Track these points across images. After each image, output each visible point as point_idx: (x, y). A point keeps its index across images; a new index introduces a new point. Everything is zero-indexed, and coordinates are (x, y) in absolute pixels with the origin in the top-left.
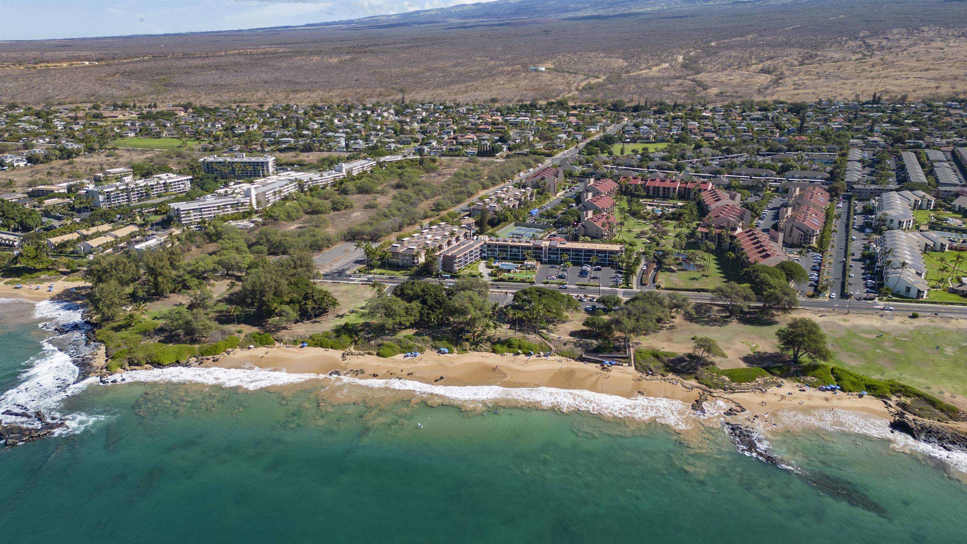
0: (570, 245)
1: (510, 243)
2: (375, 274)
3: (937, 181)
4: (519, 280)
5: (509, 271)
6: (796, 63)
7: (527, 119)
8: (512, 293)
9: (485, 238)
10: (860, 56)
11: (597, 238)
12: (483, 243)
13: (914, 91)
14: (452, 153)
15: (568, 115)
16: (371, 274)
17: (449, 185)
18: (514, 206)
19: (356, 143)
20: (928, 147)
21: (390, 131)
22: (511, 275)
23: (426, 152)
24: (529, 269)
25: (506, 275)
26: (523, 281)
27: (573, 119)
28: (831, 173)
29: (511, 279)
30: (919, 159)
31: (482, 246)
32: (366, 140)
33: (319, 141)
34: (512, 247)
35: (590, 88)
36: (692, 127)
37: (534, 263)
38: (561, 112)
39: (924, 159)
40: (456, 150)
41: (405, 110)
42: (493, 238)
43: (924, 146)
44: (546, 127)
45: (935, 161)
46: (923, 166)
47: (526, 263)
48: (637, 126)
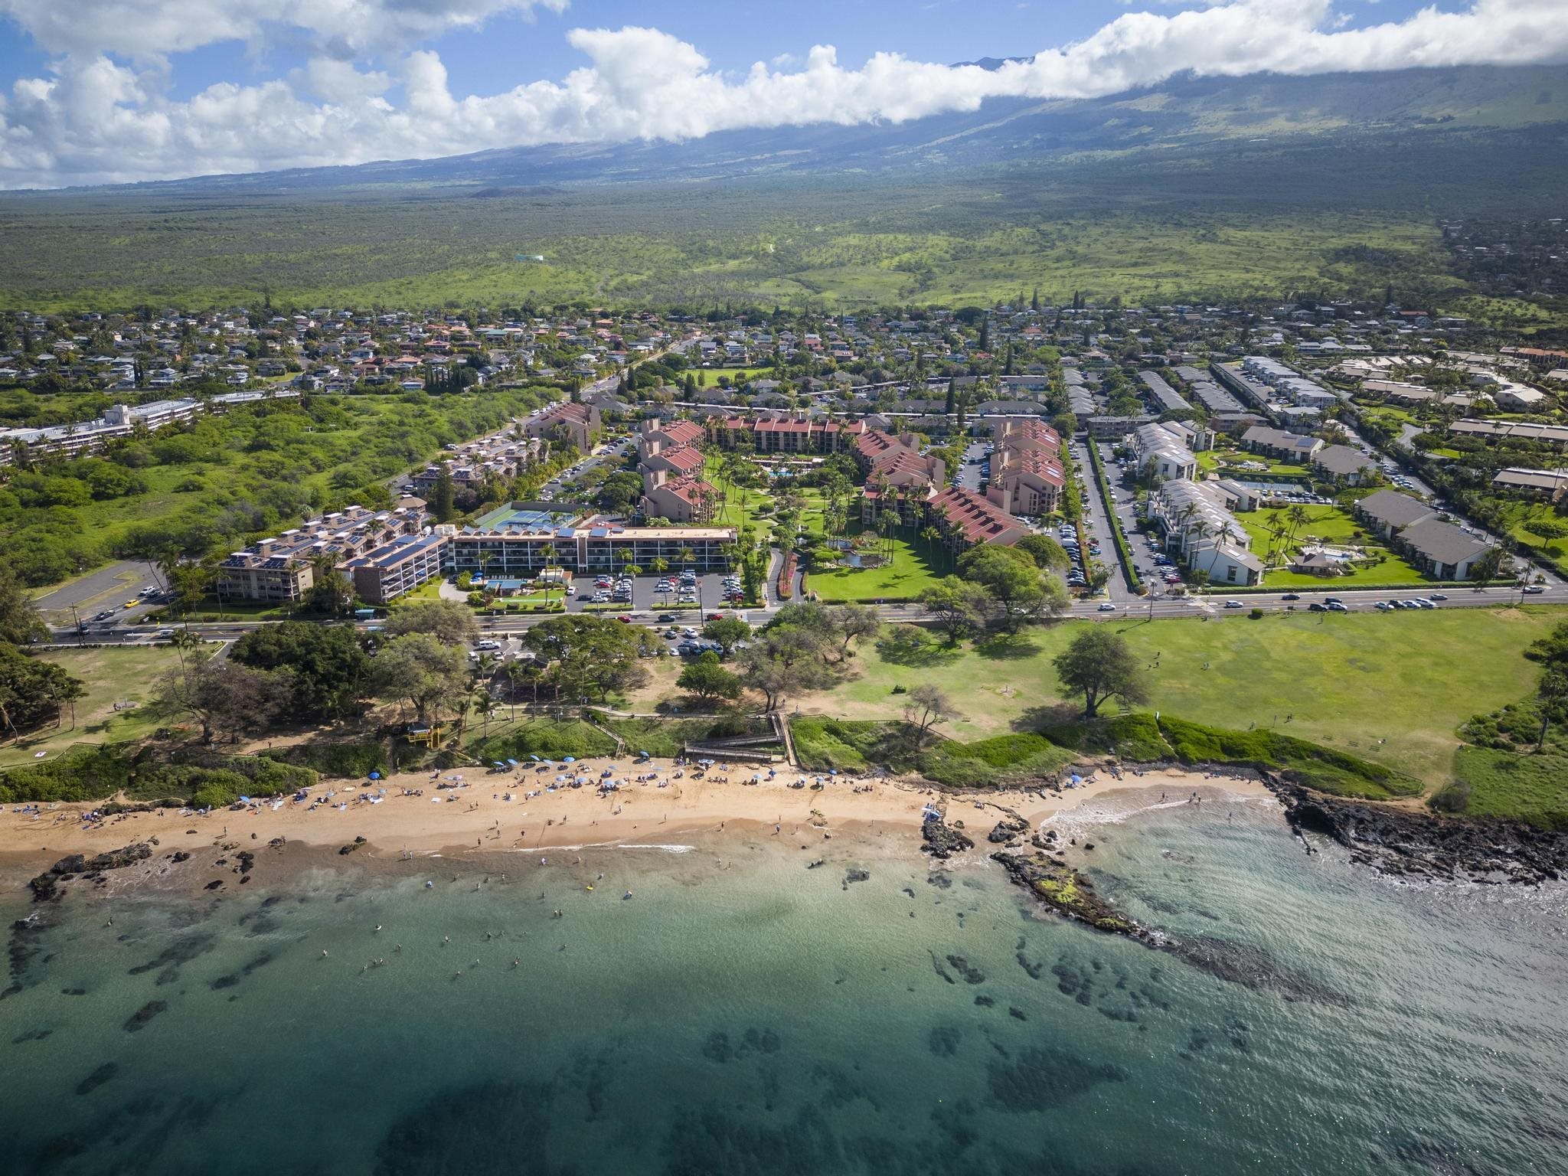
0: (629, 534)
1: (505, 536)
2: (191, 620)
3: (1207, 408)
4: (530, 608)
5: (507, 593)
6: (947, 256)
7: (519, 331)
8: (519, 637)
9: (450, 531)
10: (1036, 247)
11: (680, 521)
12: (446, 539)
13: (1127, 292)
14: (372, 388)
15: (594, 325)
16: (181, 621)
17: (368, 441)
18: (508, 471)
19: (163, 375)
20: (1173, 363)
21: (238, 351)
22: (511, 601)
23: (316, 387)
24: (551, 587)
25: (502, 602)
26: (539, 610)
27: (604, 332)
28: (1048, 404)
29: (513, 609)
30: (1168, 381)
31: (442, 547)
32: (184, 369)
33: (74, 372)
34: (509, 543)
35: (625, 289)
36: (813, 342)
37: (558, 573)
38: (579, 321)
39: (1175, 380)
40: (381, 382)
41: (271, 317)
42: (466, 529)
43: (1167, 362)
44: (557, 345)
45: (1192, 381)
46: (1177, 389)
47: (543, 573)
48: (719, 342)
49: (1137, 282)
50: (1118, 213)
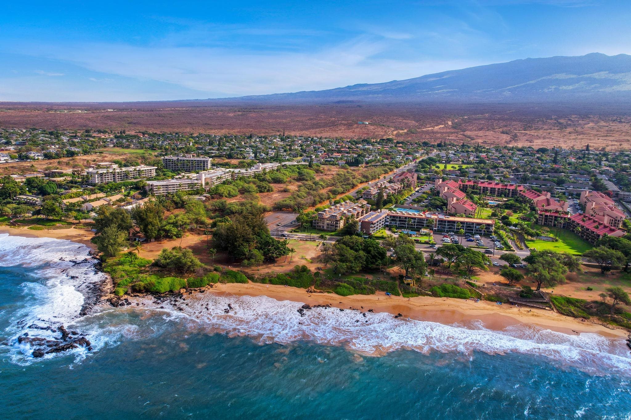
0: (453, 219)
4: (423, 242)
7: (371, 147)
12: (386, 214)
14: (329, 163)
19: (261, 155)
24: (426, 235)
26: (427, 243)
27: (400, 149)
29: (417, 242)
31: (386, 217)
33: (235, 153)
35: (400, 135)
36: (483, 156)
37: (427, 231)
40: (331, 161)
44: (385, 152)
47: (422, 230)
49: (610, 143)
50: (592, 116)
